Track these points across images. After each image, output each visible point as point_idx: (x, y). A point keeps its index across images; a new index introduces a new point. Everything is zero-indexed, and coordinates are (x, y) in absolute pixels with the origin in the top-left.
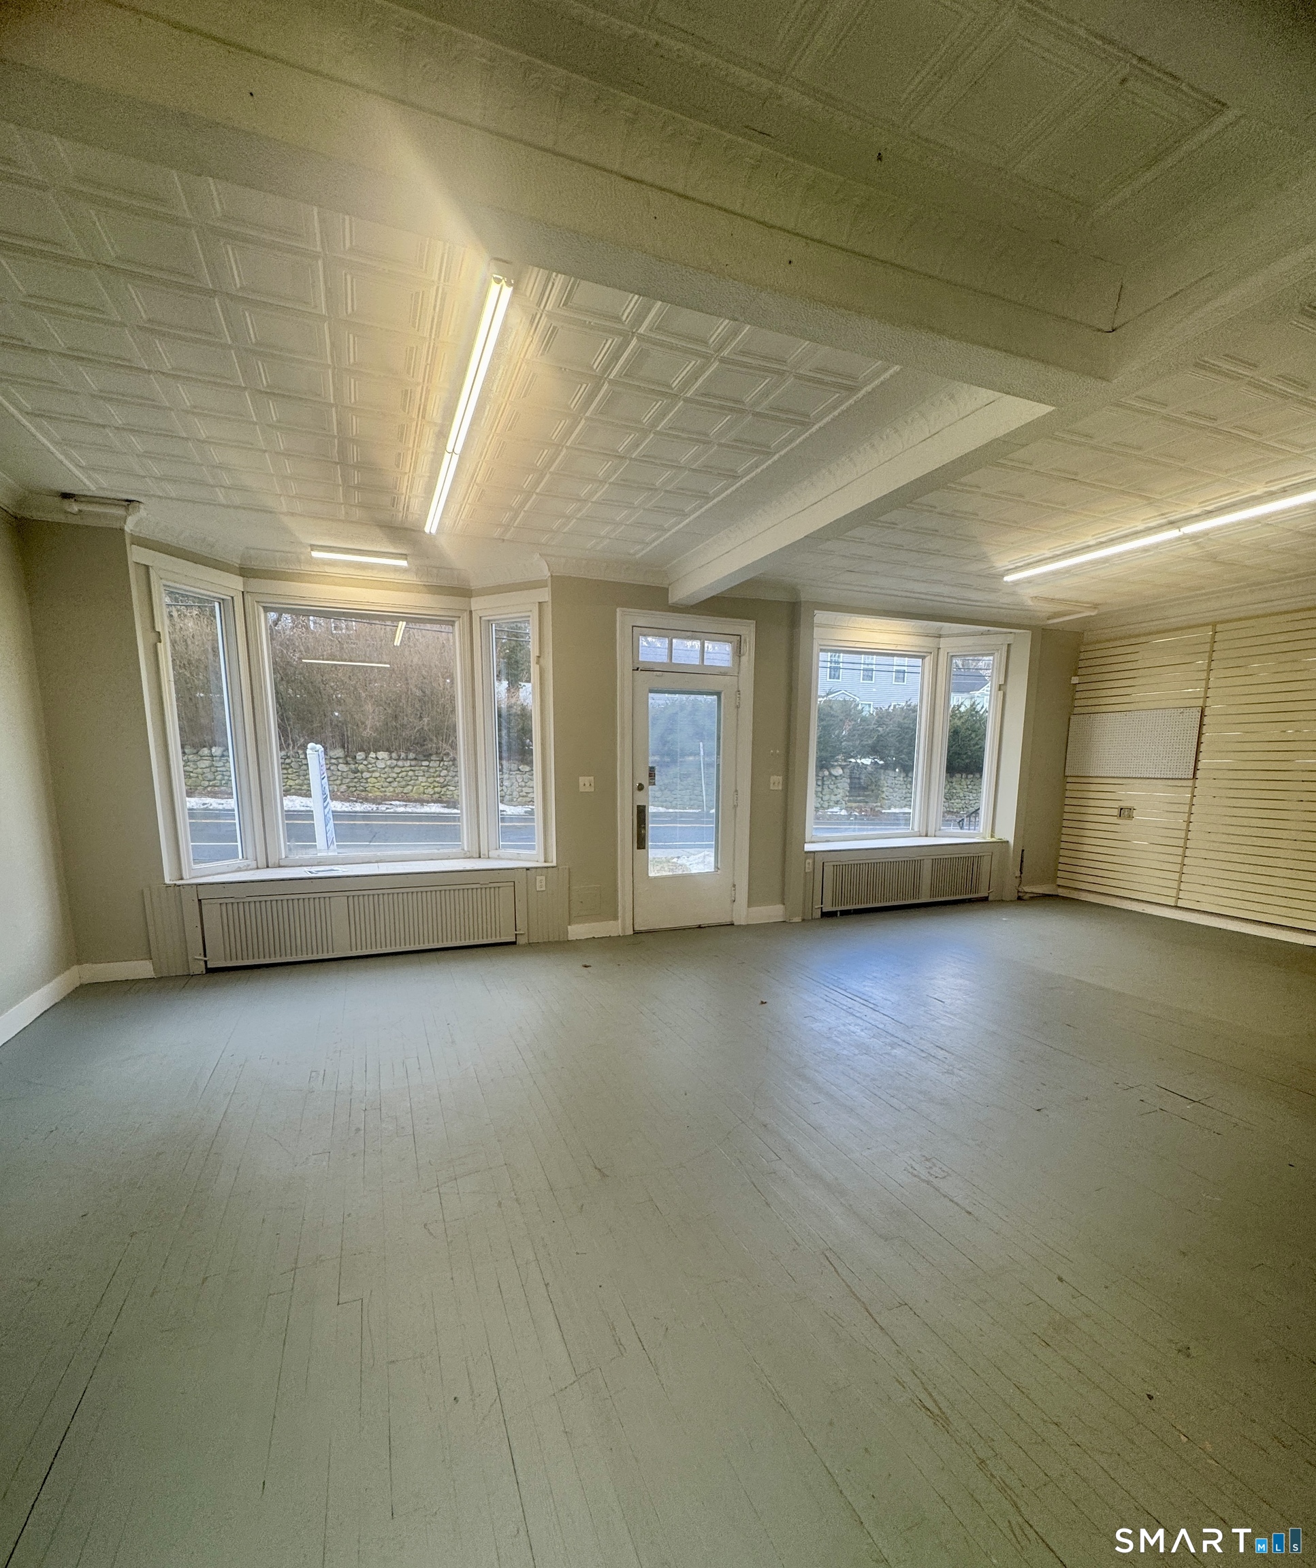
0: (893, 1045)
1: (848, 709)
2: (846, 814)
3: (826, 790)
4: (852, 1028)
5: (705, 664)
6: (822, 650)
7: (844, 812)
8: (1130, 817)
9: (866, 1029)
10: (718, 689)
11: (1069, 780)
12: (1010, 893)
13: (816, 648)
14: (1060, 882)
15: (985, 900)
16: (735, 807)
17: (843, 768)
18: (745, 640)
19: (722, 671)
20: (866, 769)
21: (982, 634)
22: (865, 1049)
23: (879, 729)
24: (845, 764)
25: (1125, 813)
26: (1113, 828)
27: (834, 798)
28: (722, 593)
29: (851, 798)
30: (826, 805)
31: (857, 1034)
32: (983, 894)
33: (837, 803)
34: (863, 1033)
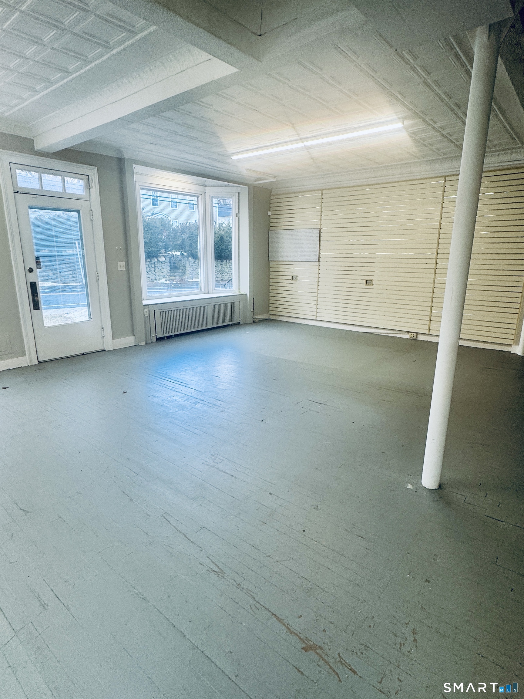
0: (196, 403)
1: (164, 224)
2: (169, 283)
3: (157, 270)
4: (174, 398)
5: (66, 192)
6: (141, 189)
7: (168, 282)
8: (296, 280)
9: (182, 397)
10: (77, 208)
11: (271, 262)
12: (250, 320)
13: (137, 187)
14: (271, 312)
15: (239, 324)
16: (98, 281)
17: (165, 257)
18: (92, 179)
19: (79, 197)
20: (178, 258)
21: (226, 186)
22: (182, 408)
23: (183, 235)
24: (166, 255)
25: (294, 278)
26: (290, 285)
27: (162, 274)
28: (72, 147)
29: (171, 274)
30: (157, 278)
31: (178, 400)
32: (237, 321)
33: (164, 276)
34: (180, 400)
